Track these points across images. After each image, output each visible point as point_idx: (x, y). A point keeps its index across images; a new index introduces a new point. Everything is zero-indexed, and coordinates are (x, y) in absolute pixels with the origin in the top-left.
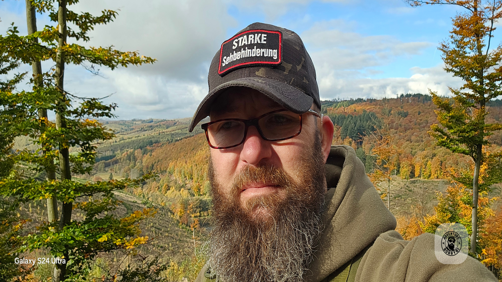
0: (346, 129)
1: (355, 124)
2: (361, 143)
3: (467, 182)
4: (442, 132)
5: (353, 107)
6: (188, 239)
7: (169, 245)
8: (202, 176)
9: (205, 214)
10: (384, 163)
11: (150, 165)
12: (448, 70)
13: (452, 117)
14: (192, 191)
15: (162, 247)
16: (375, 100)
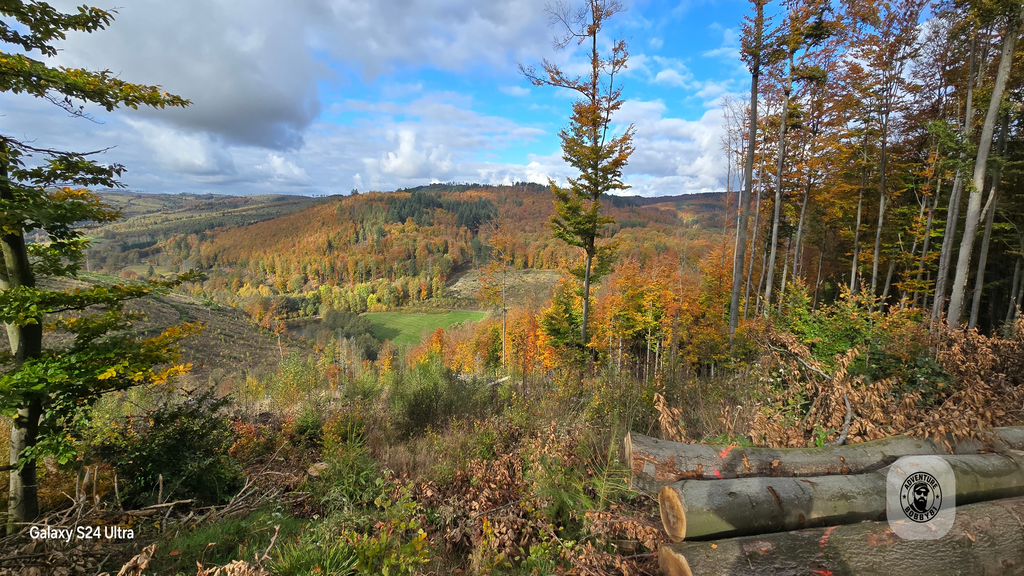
0: (461, 217)
1: (471, 211)
2: (477, 232)
3: (579, 274)
4: (559, 224)
5: (468, 193)
6: (273, 347)
7: (245, 354)
8: (288, 269)
9: (295, 315)
10: (500, 253)
11: (212, 255)
12: (567, 159)
13: (569, 208)
14: (275, 288)
15: (235, 358)
16: (491, 186)
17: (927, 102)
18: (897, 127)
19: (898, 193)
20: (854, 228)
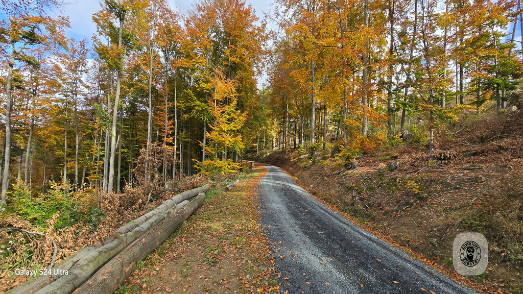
17: (93, 95)
18: (82, 103)
19: (84, 134)
20: (63, 150)
